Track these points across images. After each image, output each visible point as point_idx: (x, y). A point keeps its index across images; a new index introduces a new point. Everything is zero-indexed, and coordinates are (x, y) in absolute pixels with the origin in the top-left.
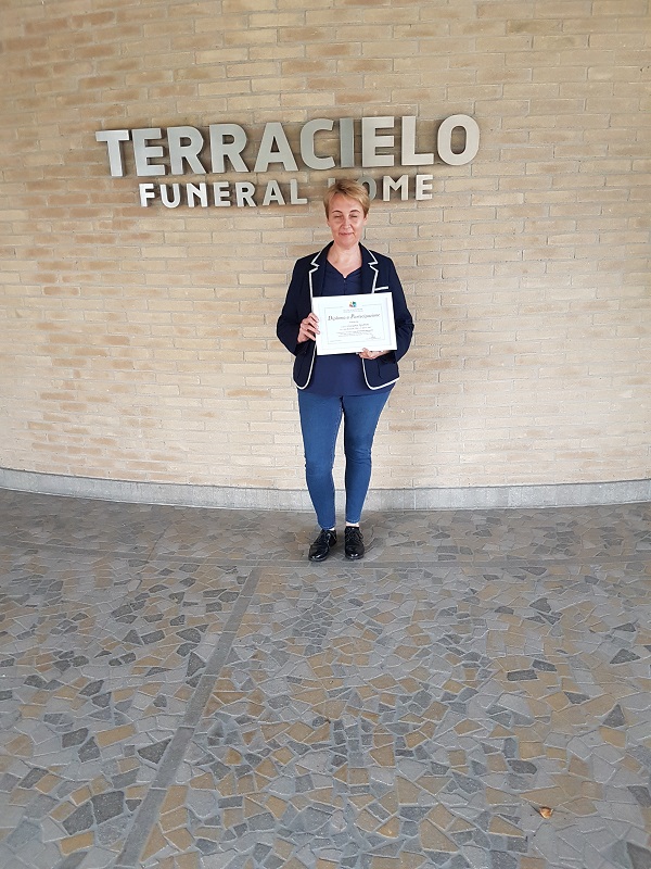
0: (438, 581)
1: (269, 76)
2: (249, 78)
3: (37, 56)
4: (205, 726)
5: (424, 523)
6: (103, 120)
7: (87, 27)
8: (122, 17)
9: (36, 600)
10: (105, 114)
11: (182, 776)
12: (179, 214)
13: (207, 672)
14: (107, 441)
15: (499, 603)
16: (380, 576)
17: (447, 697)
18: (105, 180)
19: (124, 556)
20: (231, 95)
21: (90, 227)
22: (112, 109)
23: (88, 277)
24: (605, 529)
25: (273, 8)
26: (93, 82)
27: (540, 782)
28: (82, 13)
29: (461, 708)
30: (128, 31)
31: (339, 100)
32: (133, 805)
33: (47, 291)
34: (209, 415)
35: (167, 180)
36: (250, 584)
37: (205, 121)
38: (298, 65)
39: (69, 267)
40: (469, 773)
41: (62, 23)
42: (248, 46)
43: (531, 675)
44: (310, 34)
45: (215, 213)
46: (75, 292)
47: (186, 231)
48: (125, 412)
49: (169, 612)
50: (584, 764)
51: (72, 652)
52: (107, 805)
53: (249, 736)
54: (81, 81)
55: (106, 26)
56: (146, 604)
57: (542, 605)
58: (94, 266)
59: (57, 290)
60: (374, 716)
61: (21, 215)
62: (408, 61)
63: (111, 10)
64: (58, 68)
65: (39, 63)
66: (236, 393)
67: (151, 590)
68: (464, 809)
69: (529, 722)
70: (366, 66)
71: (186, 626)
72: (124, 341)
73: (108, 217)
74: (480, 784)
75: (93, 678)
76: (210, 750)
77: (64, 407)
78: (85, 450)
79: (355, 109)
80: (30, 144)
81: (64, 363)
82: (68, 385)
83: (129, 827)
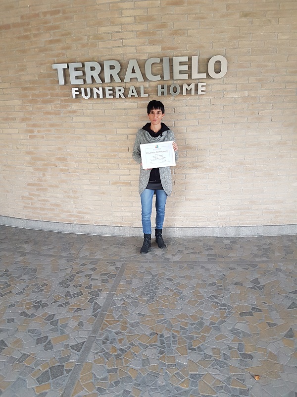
0: (208, 270)
1: (131, 38)
2: (122, 39)
3: (26, 30)
4: (101, 335)
5: (201, 243)
6: (56, 59)
7: (48, 17)
8: (64, 12)
9: (25, 277)
10: (57, 56)
11: (90, 358)
12: (90, 102)
13: (102, 311)
14: (57, 205)
15: (236, 280)
16: (181, 267)
17: (212, 323)
18: (56, 87)
19: (65, 257)
20: (113, 47)
21: (50, 108)
22: (60, 54)
23: (49, 131)
24: (285, 246)
25: (133, 7)
26: (51, 42)
27: (255, 363)
28: (46, 10)
29: (218, 329)
30: (67, 18)
31: (163, 49)
32: (68, 371)
33: (31, 137)
34: (103, 193)
35: (84, 86)
36: (122, 270)
37: (101, 59)
38: (144, 33)
39: (40, 126)
40: (222, 359)
41: (37, 15)
42: (121, 25)
43: (251, 314)
44: (149, 19)
45: (106, 101)
46: (43, 137)
47: (93, 109)
48: (65, 192)
49: (85, 283)
50: (275, 356)
51: (41, 301)
52: (56, 371)
53: (121, 340)
54: (46, 41)
55: (57, 16)
56: (75, 279)
57: (256, 281)
58: (52, 125)
59: (35, 136)
60: (178, 332)
61: (19, 102)
62: (195, 31)
63: (59, 9)
64: (35, 36)
65: (27, 34)
66: (115, 183)
67: (77, 273)
68: (219, 375)
69: (250, 335)
70: (175, 33)
71: (93, 289)
72: (65, 160)
73: (58, 103)
74: (227, 364)
75: (50, 313)
76: (103, 346)
77: (38, 190)
78: (47, 209)
79: (170, 53)
80: (23, 70)
81: (38, 169)
82: (40, 179)
83: (66, 381)
